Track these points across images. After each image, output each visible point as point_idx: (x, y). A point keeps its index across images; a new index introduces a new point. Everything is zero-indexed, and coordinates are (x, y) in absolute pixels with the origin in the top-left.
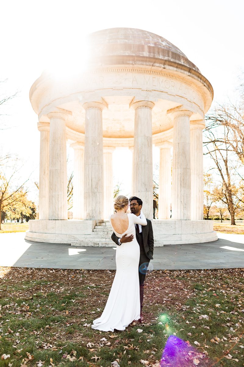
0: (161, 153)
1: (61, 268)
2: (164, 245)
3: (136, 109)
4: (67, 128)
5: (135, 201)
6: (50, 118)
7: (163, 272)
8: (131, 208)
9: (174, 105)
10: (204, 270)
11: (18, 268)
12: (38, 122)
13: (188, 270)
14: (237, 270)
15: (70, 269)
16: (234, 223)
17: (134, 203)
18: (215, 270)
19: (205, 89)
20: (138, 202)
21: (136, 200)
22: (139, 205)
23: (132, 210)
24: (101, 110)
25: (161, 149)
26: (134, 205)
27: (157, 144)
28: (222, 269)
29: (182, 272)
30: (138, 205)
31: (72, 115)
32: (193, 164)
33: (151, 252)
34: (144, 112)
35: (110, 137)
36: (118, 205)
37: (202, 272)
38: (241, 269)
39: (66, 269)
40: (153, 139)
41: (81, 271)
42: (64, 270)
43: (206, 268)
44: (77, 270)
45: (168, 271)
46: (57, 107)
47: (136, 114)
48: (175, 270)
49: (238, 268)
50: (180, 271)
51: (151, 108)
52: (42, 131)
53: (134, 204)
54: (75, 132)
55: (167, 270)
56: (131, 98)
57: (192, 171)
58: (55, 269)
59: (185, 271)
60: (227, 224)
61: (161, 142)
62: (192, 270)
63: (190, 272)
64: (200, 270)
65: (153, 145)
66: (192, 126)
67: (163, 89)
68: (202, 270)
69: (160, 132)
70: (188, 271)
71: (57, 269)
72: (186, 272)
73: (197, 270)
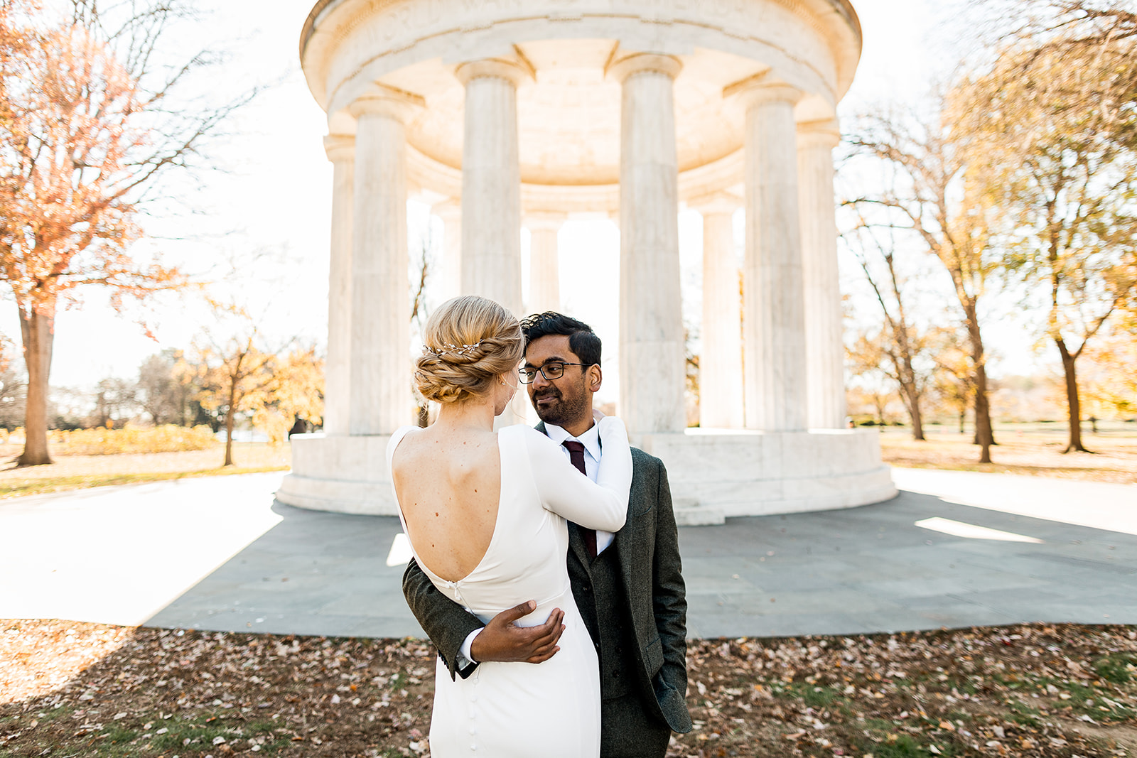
0: (706, 228)
1: (324, 633)
2: (730, 521)
3: (626, 79)
4: (411, 151)
5: (558, 345)
6: (358, 115)
7: (735, 652)
8: (536, 395)
9: (745, 68)
10: (898, 636)
11: (165, 630)
12: (326, 133)
13: (835, 636)
14: (1027, 632)
15: (360, 639)
16: (920, 436)
17: (549, 355)
18: (943, 635)
19: (839, 22)
20: (573, 348)
21: (563, 333)
22: (585, 368)
23: (545, 406)
24: (512, 84)
25: (706, 216)
26: (550, 370)
27: (693, 200)
28: (968, 631)
29: (814, 650)
30: (578, 369)
31: (424, 105)
32: (809, 256)
33: (672, 673)
34: (649, 87)
35: (551, 183)
36: (449, 372)
37: (893, 644)
38: (1041, 628)
39: (347, 639)
40: (681, 187)
41: (404, 645)
42: (336, 643)
43: (904, 628)
44: (390, 641)
45: (754, 647)
46: (378, 84)
47: (625, 96)
48: (783, 640)
49: (1031, 626)
50: (804, 642)
51: (671, 77)
52: (336, 161)
53: (551, 365)
54: (443, 168)
55: (749, 640)
56: (605, 46)
57: (808, 277)
58: (301, 639)
59: (823, 644)
60: (901, 439)
61: (705, 194)
62: (852, 637)
63: (844, 648)
64: (882, 638)
65: (682, 205)
66: (802, 139)
67: (707, 19)
68: (888, 636)
69: (701, 163)
70: (835, 644)
71: (308, 638)
72: (826, 649)
73: (871, 636)
